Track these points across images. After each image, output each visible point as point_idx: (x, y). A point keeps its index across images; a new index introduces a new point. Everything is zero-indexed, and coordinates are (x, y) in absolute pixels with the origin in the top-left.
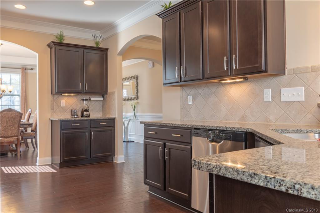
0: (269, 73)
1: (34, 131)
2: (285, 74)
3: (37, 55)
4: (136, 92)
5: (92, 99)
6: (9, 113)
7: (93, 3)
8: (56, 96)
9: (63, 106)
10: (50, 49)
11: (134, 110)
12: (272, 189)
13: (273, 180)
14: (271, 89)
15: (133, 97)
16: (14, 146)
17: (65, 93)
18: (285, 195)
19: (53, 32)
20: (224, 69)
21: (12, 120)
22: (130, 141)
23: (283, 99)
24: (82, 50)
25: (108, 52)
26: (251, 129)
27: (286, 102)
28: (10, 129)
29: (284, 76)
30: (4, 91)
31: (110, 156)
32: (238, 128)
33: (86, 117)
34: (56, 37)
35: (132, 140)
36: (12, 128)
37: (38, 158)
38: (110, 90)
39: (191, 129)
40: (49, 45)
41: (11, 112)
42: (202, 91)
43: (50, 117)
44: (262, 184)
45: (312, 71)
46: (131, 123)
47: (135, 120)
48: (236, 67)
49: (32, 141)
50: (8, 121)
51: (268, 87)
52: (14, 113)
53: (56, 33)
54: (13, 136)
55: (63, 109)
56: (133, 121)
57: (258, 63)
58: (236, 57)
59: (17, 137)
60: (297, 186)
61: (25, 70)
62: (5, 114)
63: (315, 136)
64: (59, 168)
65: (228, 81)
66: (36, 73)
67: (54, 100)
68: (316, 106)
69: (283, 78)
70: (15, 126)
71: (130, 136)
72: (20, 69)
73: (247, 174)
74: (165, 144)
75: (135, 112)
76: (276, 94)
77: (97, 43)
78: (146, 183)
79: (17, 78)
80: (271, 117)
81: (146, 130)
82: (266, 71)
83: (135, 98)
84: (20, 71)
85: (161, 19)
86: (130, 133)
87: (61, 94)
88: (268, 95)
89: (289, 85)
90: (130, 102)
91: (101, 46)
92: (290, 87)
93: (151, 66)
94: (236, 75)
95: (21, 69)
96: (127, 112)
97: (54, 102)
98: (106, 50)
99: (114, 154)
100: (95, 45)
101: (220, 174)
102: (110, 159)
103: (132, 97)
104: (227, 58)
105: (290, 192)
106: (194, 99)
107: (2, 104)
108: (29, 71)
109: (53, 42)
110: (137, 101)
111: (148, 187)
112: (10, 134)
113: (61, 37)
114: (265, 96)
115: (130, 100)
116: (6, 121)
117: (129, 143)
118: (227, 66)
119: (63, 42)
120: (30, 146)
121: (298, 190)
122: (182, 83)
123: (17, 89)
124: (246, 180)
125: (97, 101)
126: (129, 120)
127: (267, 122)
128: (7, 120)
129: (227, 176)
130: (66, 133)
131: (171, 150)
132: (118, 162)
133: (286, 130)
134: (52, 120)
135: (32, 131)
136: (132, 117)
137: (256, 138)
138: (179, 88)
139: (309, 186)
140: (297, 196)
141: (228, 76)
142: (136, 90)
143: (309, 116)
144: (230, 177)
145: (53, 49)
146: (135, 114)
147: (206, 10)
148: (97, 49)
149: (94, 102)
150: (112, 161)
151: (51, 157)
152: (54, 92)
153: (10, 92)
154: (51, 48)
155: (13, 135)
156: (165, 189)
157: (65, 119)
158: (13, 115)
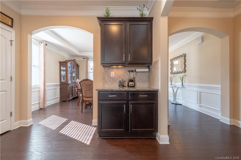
4: (184, 67)
5: (137, 70)
6: (86, 81)
8: (107, 69)
9: (113, 77)
11: (182, 81)
21: (88, 87)
22: (178, 104)
28: (88, 92)
35: (180, 103)
41: (88, 81)
43: (102, 86)
46: (179, 90)
47: (182, 88)
52: (90, 81)
55: (113, 80)
56: (181, 89)
62: (84, 82)
67: (105, 72)
71: (178, 100)
75: (183, 82)
83: (183, 71)
86: (178, 98)
87: (110, 67)
90: (178, 74)
96: (176, 82)
97: (106, 74)
98: (150, 20)
103: (180, 71)
110: (184, 74)
115: (179, 73)
117: (177, 105)
125: (143, 72)
126: (177, 88)
128: (86, 86)
130: (103, 104)
136: (180, 86)
142: (183, 65)
146: (182, 84)
148: (141, 19)
149: (140, 74)
155: (90, 96)
157: (102, 90)
158: (89, 83)
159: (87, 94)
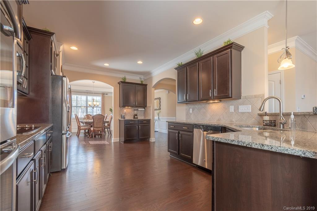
0: (233, 98)
1: (109, 125)
2: (241, 99)
3: (113, 88)
5: (139, 109)
6: (98, 116)
7: (142, 63)
8: (122, 108)
10: (119, 85)
11: (158, 115)
12: (240, 146)
13: (241, 142)
14: (233, 106)
15: (158, 109)
16: (100, 132)
17: (126, 106)
18: (246, 147)
19: (121, 76)
20: (210, 96)
23: (240, 111)
24: (135, 85)
25: (147, 86)
26: (224, 125)
27: (241, 112)
29: (240, 100)
30: (95, 105)
31: (148, 138)
32: (218, 125)
33: (136, 118)
34: (122, 79)
35: (157, 131)
37: (113, 139)
38: (148, 105)
39: (193, 125)
40: (118, 83)
42: (197, 106)
43: (119, 118)
44: (236, 144)
45: (255, 97)
46: (156, 122)
47: (158, 120)
48: (216, 95)
49: (108, 130)
51: (232, 105)
57: (227, 93)
58: (216, 90)
60: (250, 144)
61: (103, 95)
63: (256, 129)
64: (124, 144)
65: (211, 102)
66: (112, 97)
67: (121, 110)
68: (257, 115)
69: (240, 101)
70: (102, 122)
73: (230, 140)
74: (179, 132)
76: (237, 109)
77: (142, 82)
78: (169, 151)
79: (99, 98)
80: (234, 120)
81: (169, 125)
82: (231, 97)
84: (101, 95)
85: (177, 71)
87: (124, 107)
88: (232, 109)
89: (243, 104)
91: (143, 83)
92: (244, 105)
93: (168, 93)
94: (216, 99)
98: (146, 85)
99: (150, 137)
100: (140, 83)
101: (218, 141)
102: (148, 139)
104: (211, 91)
105: (248, 146)
106: (193, 110)
108: (106, 95)
109: (121, 82)
110: (160, 111)
111: (169, 153)
113: (125, 79)
114: (230, 109)
115: (156, 110)
118: (211, 94)
119: (126, 81)
120: (107, 132)
121: (250, 145)
122: (187, 102)
123: (99, 104)
124: (230, 143)
127: (231, 122)
129: (222, 141)
130: (127, 126)
131: (182, 135)
132: (152, 141)
133: (242, 126)
134: (120, 120)
135: (108, 125)
137: (227, 129)
138: (185, 105)
139: (255, 144)
140: (250, 147)
141: (211, 99)
142: (159, 105)
143: (253, 119)
144: (223, 142)
145: (121, 85)
146: (158, 117)
147: (200, 67)
148: (141, 84)
150: (149, 141)
151: (119, 138)
152: (121, 106)
153: (98, 105)
155: (100, 127)
156: (179, 154)
158: (101, 117)
159: (97, 125)
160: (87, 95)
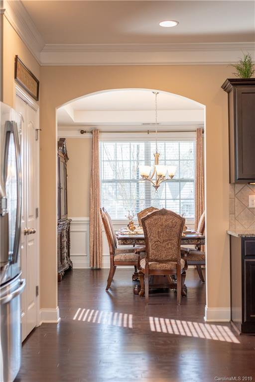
3: (204, 108)
6: (162, 217)
8: (239, 187)
9: (253, 207)
10: (227, 94)
28: (165, 247)
30: (161, 176)
34: (238, 68)
36: (168, 244)
37: (206, 308)
40: (224, 87)
41: (165, 217)
43: (227, 228)
50: (161, 232)
53: (239, 60)
54: (169, 261)
55: (254, 214)
59: (176, 263)
62: (156, 220)
64: (240, 334)
67: (235, 195)
70: (173, 242)
72: (195, 133)
87: (249, 183)
95: (196, 131)
97: (236, 199)
107: (167, 196)
109: (230, 80)
112: (164, 256)
113: (247, 66)
116: (158, 232)
119: (251, 78)
128: (160, 230)
130: (254, 264)
134: (230, 235)
151: (230, 308)
152: (234, 180)
153: (172, 177)
154: (229, 93)
155: (169, 258)
157: (252, 236)
158: (169, 222)
159: (160, 252)
160: (146, 140)
